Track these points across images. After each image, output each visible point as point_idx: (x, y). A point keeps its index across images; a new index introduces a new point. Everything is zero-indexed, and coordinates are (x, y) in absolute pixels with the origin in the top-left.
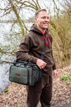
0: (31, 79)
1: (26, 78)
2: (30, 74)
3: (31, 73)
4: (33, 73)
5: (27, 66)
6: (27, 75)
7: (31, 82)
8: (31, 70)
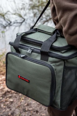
0: (59, 94)
1: (47, 92)
2: (59, 80)
3: (61, 78)
4: (66, 77)
5: (50, 59)
6: (49, 85)
7: (58, 101)
8: (60, 71)
